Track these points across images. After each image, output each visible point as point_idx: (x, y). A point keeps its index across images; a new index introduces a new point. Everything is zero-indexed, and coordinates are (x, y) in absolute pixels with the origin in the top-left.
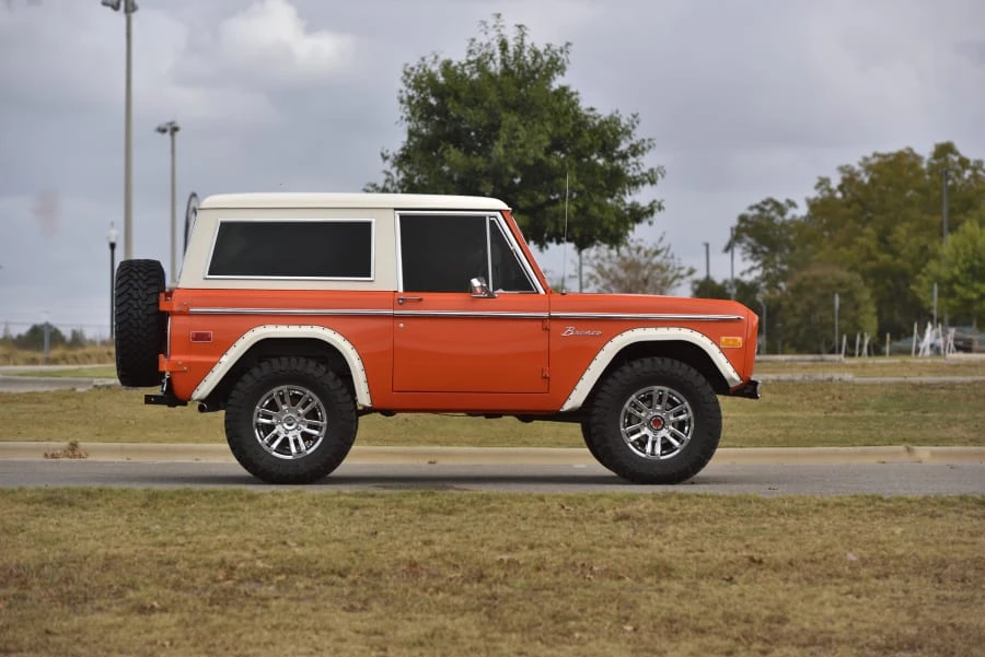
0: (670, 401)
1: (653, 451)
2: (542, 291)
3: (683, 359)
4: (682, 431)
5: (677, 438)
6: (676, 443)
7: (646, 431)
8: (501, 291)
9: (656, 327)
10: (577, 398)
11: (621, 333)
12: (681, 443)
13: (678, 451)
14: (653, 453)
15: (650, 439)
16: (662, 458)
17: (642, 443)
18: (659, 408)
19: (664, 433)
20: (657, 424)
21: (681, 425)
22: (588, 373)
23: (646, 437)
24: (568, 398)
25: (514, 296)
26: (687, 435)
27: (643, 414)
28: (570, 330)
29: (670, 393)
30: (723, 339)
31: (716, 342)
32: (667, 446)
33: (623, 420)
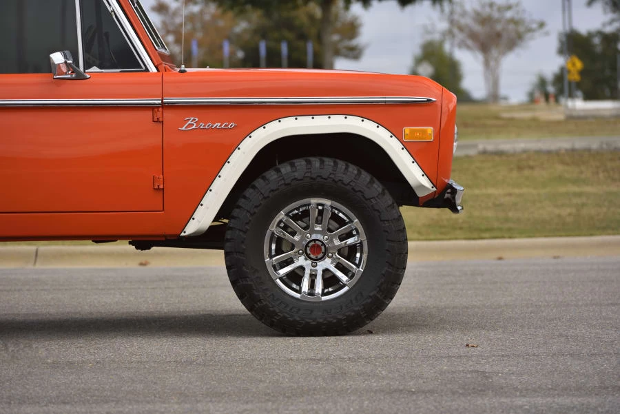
0: (335, 217)
1: (310, 289)
2: (153, 69)
3: (349, 159)
4: (353, 261)
5: (344, 270)
6: (344, 278)
7: (301, 261)
8: (95, 69)
9: (313, 115)
10: (203, 217)
11: (263, 125)
12: (351, 278)
13: (346, 289)
14: (311, 294)
15: (307, 272)
16: (324, 298)
17: (295, 278)
18: (318, 228)
19: (327, 264)
20: (316, 251)
21: (350, 252)
22: (217, 181)
23: (302, 268)
24: (191, 217)
25: (113, 75)
26: (358, 266)
27: (297, 238)
28: (192, 122)
29: (332, 207)
30: (407, 130)
31: (397, 134)
32: (331, 281)
33: (269, 246)
